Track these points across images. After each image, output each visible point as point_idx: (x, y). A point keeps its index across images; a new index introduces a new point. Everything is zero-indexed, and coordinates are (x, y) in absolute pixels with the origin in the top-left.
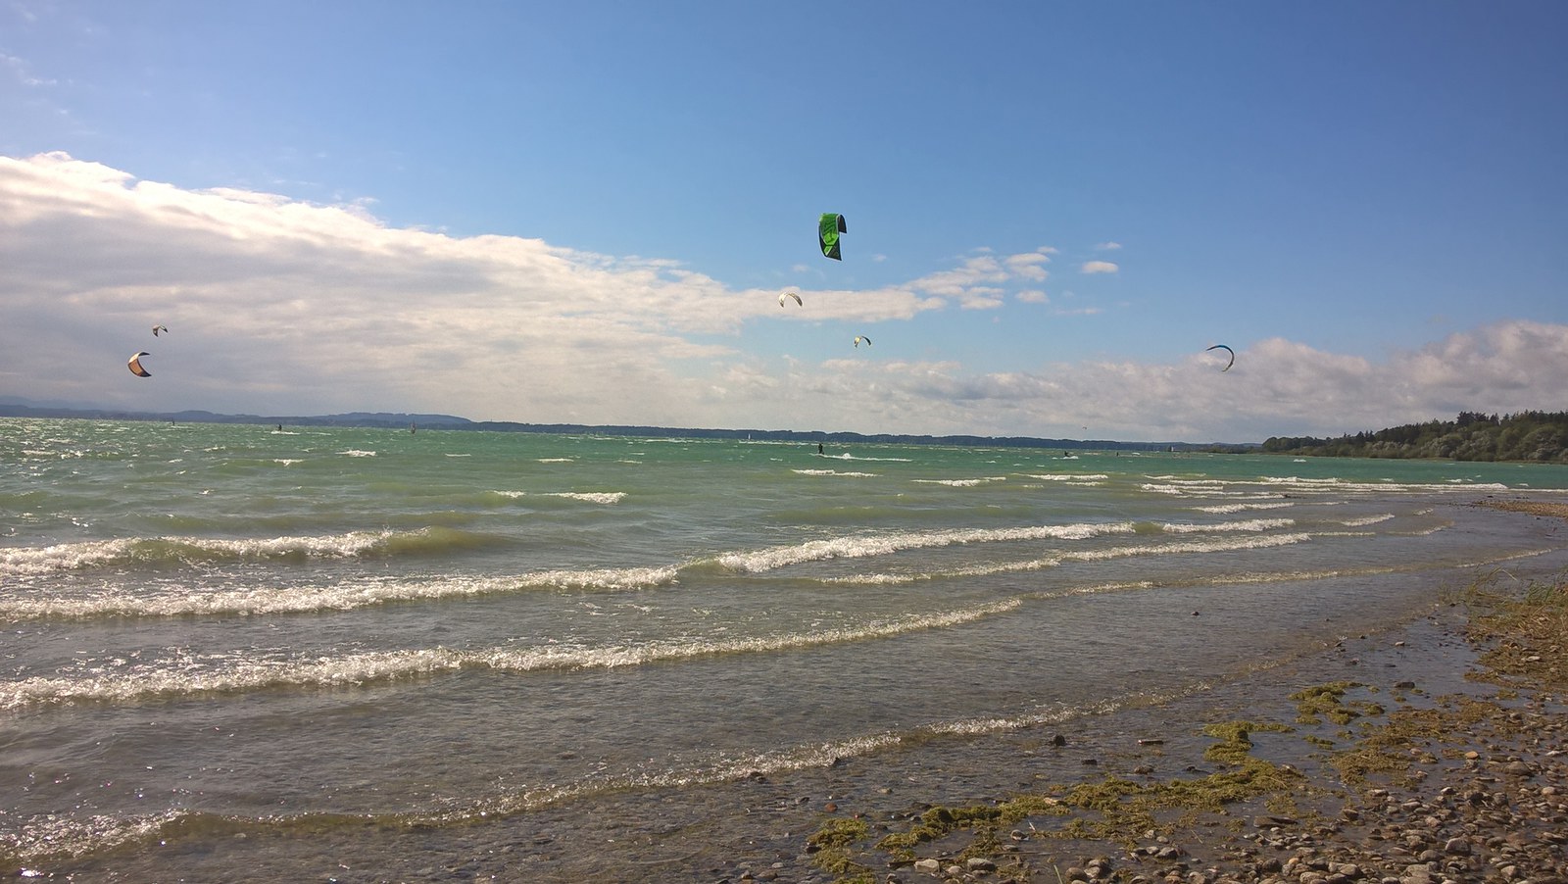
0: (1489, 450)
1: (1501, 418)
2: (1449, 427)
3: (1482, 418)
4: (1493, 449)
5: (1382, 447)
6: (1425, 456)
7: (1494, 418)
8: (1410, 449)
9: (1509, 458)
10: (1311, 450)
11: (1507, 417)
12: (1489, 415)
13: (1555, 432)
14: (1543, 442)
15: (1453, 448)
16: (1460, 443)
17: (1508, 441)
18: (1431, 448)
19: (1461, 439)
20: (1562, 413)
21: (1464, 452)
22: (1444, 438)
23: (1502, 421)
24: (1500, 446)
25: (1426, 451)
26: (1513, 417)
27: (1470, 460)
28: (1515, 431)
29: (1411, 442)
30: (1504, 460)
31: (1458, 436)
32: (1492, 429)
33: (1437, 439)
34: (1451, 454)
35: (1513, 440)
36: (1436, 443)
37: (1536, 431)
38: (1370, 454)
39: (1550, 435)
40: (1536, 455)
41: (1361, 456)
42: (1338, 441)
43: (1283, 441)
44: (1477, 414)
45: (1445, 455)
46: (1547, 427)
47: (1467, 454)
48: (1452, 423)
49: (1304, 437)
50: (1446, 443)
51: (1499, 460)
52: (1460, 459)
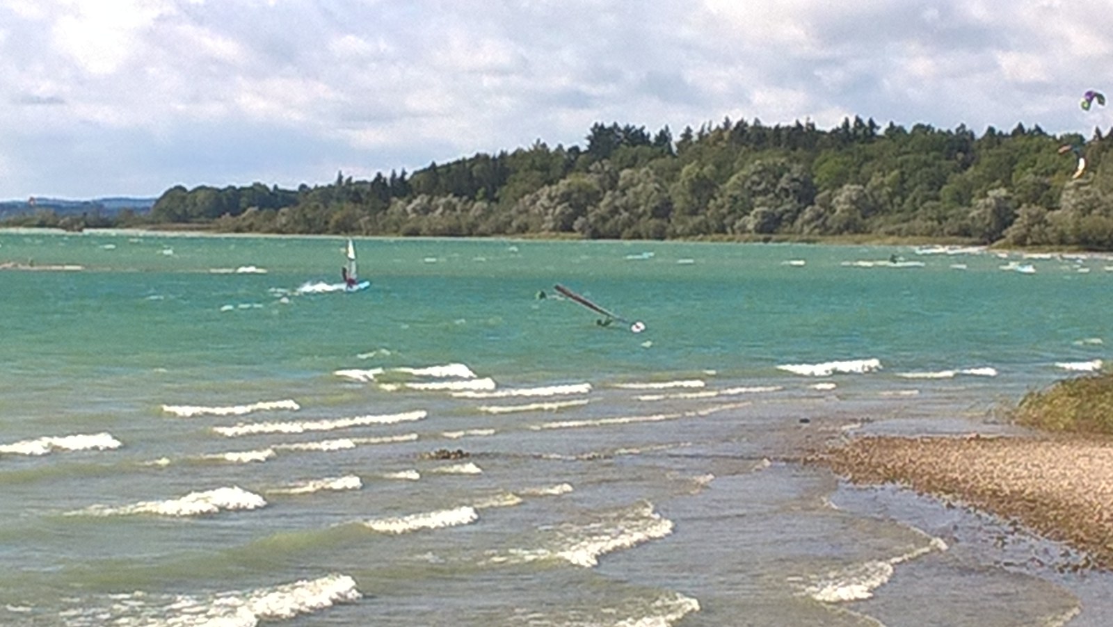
0: (656, 213)
1: (676, 138)
2: (571, 160)
3: (636, 137)
4: (663, 210)
5: (427, 210)
6: (523, 229)
7: (664, 137)
8: (487, 213)
9: (694, 232)
10: (270, 219)
11: (687, 135)
12: (653, 132)
13: (786, 169)
14: (765, 192)
15: (580, 210)
16: (595, 197)
17: (693, 191)
18: (537, 209)
19: (597, 187)
20: (799, 125)
21: (604, 220)
22: (562, 185)
23: (679, 145)
24: (678, 204)
25: (522, 218)
26: (700, 134)
27: (618, 237)
28: (708, 169)
29: (490, 198)
30: (686, 235)
31: (591, 180)
32: (660, 162)
33: (547, 189)
34: (577, 224)
35: (703, 188)
36: (544, 200)
37: (750, 167)
38: (404, 228)
39: (778, 177)
40: (751, 222)
41: (384, 230)
42: (326, 193)
43: (201, 195)
44: (628, 130)
45: (565, 227)
46: (774, 158)
47: (608, 226)
48: (575, 150)
49: (249, 184)
50: (566, 197)
51: (675, 236)
52: (596, 235)
